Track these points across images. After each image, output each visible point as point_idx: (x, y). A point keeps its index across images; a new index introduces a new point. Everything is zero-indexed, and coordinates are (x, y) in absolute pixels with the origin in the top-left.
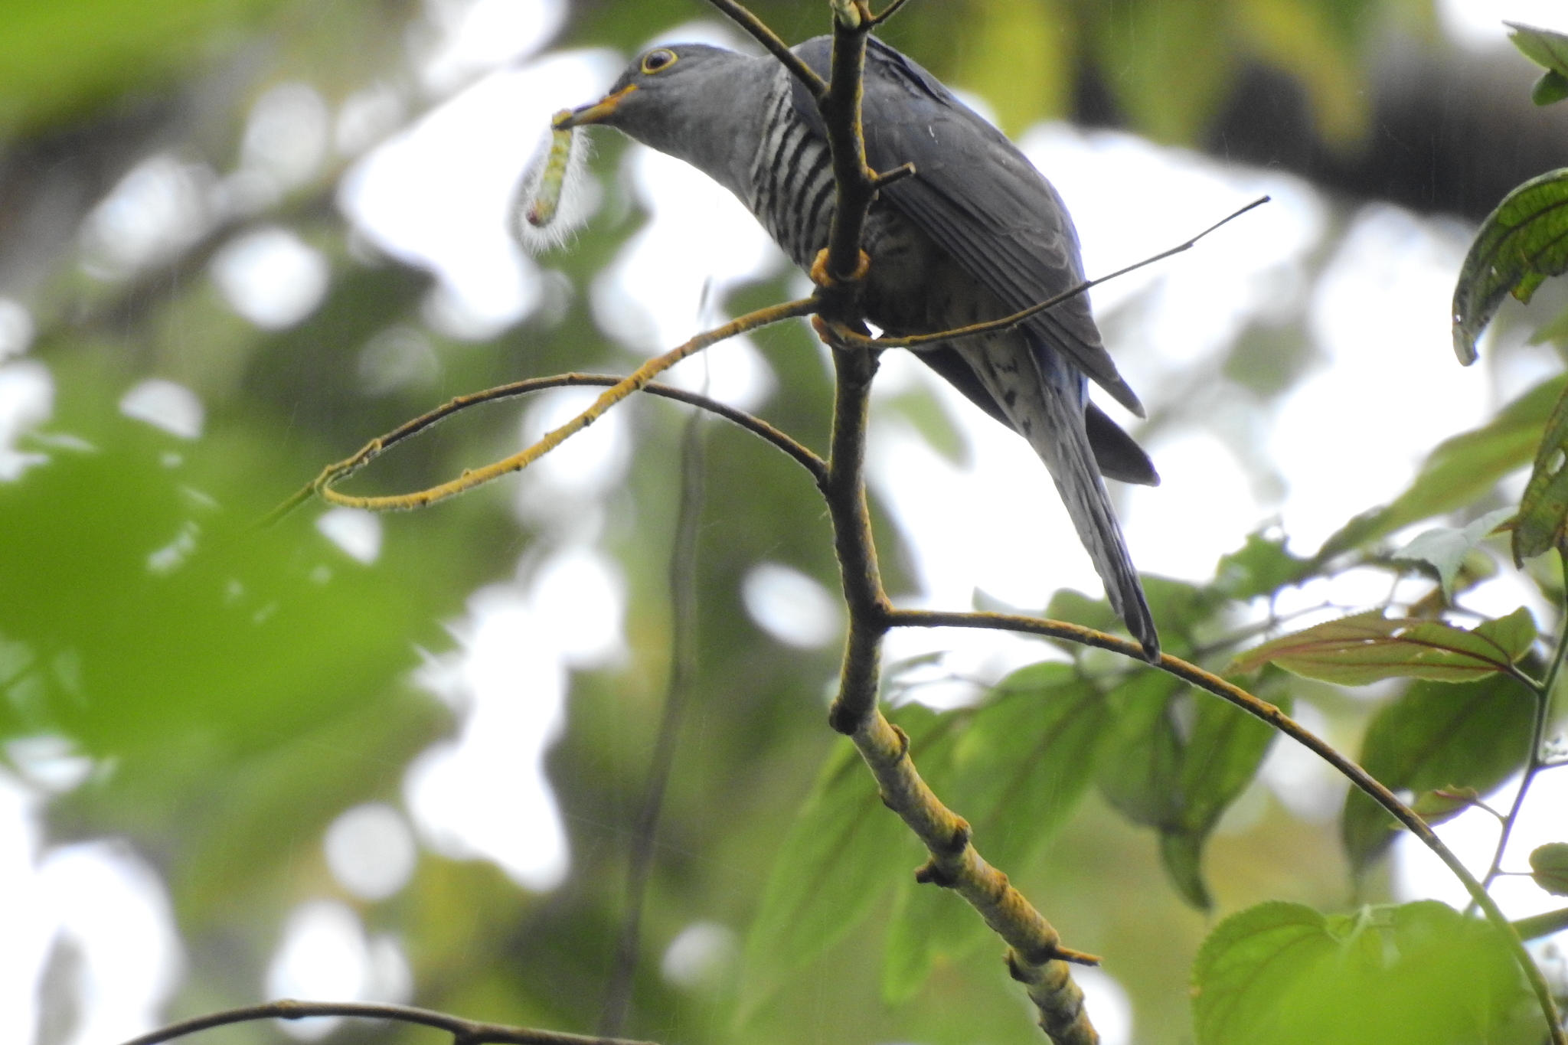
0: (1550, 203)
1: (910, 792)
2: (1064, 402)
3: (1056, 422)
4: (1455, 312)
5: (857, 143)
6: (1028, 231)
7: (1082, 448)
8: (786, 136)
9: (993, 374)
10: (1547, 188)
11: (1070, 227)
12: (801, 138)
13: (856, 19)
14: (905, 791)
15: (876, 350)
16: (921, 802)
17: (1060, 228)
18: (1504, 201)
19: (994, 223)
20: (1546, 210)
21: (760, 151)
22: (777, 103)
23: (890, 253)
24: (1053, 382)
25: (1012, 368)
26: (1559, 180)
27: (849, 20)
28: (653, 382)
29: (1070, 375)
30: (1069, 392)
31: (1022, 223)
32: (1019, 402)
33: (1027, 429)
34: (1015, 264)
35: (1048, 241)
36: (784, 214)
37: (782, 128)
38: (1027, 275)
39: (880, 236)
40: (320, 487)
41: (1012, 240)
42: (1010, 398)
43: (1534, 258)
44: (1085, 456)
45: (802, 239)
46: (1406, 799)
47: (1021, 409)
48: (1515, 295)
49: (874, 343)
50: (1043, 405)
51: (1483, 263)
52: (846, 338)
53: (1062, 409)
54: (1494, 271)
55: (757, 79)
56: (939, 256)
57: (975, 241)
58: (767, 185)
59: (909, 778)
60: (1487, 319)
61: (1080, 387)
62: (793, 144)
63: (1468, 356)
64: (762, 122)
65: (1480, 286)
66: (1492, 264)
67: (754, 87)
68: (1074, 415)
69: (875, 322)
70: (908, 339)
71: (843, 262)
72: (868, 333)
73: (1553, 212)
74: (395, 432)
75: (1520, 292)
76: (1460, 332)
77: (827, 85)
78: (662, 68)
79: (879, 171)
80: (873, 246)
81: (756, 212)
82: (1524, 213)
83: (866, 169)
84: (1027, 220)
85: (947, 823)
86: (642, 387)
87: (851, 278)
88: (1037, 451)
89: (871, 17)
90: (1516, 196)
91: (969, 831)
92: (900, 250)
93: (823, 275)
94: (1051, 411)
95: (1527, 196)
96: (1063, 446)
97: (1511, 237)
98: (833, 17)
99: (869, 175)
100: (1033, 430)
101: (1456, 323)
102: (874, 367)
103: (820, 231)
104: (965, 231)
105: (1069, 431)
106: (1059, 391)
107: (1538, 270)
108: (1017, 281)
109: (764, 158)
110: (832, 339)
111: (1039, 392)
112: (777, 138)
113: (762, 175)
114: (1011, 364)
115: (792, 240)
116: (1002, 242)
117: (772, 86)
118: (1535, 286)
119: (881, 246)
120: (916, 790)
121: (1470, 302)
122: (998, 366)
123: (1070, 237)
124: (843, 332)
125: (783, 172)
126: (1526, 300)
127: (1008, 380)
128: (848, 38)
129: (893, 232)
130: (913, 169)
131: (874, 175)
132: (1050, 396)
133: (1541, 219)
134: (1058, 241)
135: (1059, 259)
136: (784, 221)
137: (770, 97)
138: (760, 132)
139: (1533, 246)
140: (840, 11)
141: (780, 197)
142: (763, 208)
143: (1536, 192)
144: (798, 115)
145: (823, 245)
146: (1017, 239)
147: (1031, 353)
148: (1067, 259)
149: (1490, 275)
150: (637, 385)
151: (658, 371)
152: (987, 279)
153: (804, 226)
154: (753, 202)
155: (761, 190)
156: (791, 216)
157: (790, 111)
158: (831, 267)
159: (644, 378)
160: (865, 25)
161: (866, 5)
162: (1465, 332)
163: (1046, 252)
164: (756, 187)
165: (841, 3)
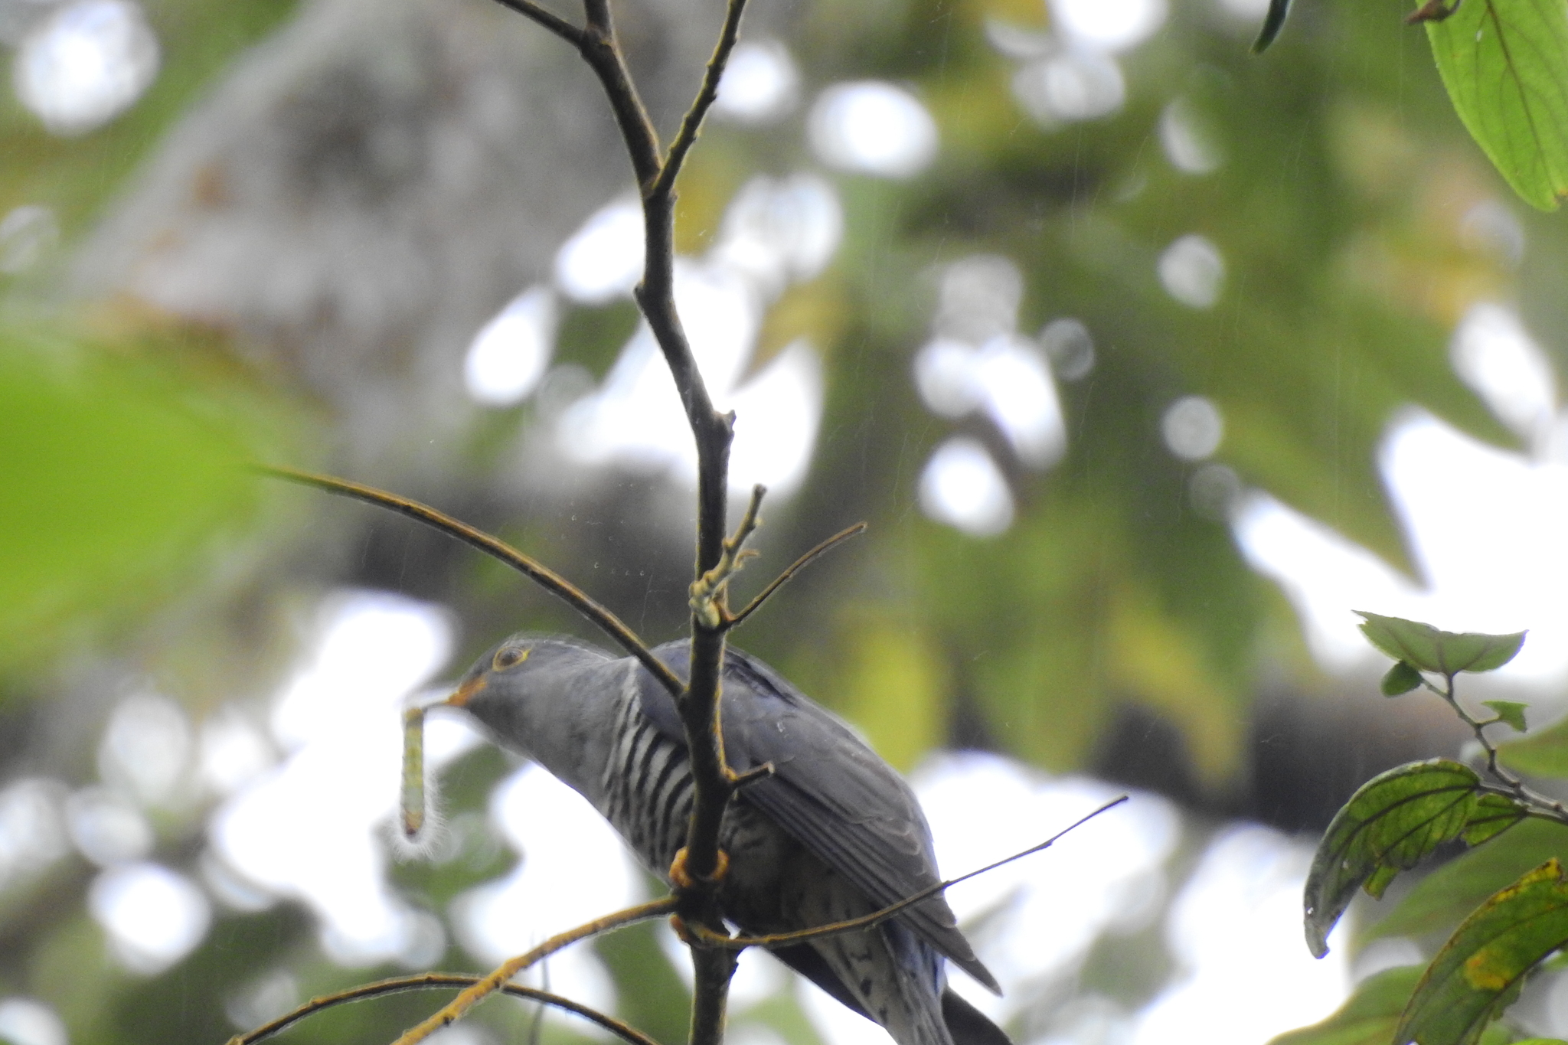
0: (1402, 797)
2: (918, 984)
3: (912, 1006)
4: (1306, 906)
5: (715, 743)
6: (880, 819)
7: (939, 1028)
8: (637, 738)
9: (848, 965)
10: (1398, 782)
11: (921, 818)
12: (652, 739)
13: (715, 620)
15: (735, 950)
17: (911, 816)
18: (1355, 795)
19: (846, 812)
20: (1398, 804)
21: (611, 761)
22: (624, 710)
23: (746, 846)
24: (908, 966)
25: (868, 957)
26: (1410, 774)
27: (708, 620)
28: (511, 983)
29: (925, 958)
30: (925, 976)
31: (874, 812)
32: (875, 989)
33: (883, 1017)
34: (868, 850)
35: (901, 828)
36: (638, 819)
37: (631, 732)
38: (879, 859)
39: (735, 831)
41: (865, 829)
42: (866, 987)
43: (1386, 853)
44: (941, 1036)
45: (658, 841)
47: (877, 998)
48: (1367, 888)
49: (733, 942)
50: (898, 991)
51: (1333, 859)
52: (705, 937)
53: (917, 992)
54: (1345, 865)
55: (606, 686)
56: (794, 849)
57: (828, 829)
58: (620, 790)
60: (1339, 914)
61: (935, 971)
62: (643, 747)
63: (1320, 950)
64: (611, 730)
65: (1331, 882)
66: (1344, 859)
67: (603, 693)
68: (928, 996)
69: (734, 920)
70: (767, 939)
71: (701, 862)
72: (728, 933)
73: (1405, 806)
74: (254, 1034)
75: (1373, 887)
76: (1311, 926)
77: (686, 685)
78: (512, 666)
79: (736, 769)
80: (730, 841)
81: (609, 818)
82: (1376, 807)
83: (724, 769)
84: (878, 809)
86: (501, 986)
87: (711, 878)
88: (894, 1038)
89: (730, 617)
90: (1366, 791)
92: (756, 843)
93: (682, 876)
94: (907, 997)
95: (1378, 789)
96: (920, 1029)
97: (1362, 832)
98: (692, 617)
99: (728, 776)
100: (889, 1016)
101: (1308, 917)
102: (733, 967)
103: (674, 832)
104: (817, 821)
105: (925, 1014)
106: (914, 975)
107: (1390, 864)
108: (871, 866)
109: (616, 765)
110: (689, 938)
111: (894, 978)
112: (627, 742)
113: (614, 782)
114: (866, 952)
115: (647, 842)
116: (856, 830)
117: (621, 693)
118: (1388, 882)
119: (737, 840)
121: (1322, 895)
122: (853, 955)
123: (921, 826)
124: (702, 932)
125: (636, 776)
126: (1380, 894)
127: (863, 969)
128: (707, 639)
129: (747, 825)
130: (771, 769)
132: (905, 979)
133: (1392, 814)
134: (910, 830)
135: (912, 845)
136: (638, 825)
137: (619, 704)
138: (609, 740)
139: (1385, 840)
140: (699, 611)
141: (634, 803)
142: (616, 816)
143: (1388, 785)
144: (649, 717)
145: (680, 845)
146: (869, 826)
147: (885, 938)
148: (919, 848)
149: (1341, 869)
150: (497, 984)
151: (517, 971)
152: (840, 866)
153: (659, 826)
154: (606, 806)
155: (614, 797)
156: (645, 820)
157: (639, 715)
158: (690, 866)
159: (503, 977)
160: (724, 625)
161: (725, 605)
162: (1316, 927)
163: (901, 839)
164: (609, 795)
165: (700, 600)
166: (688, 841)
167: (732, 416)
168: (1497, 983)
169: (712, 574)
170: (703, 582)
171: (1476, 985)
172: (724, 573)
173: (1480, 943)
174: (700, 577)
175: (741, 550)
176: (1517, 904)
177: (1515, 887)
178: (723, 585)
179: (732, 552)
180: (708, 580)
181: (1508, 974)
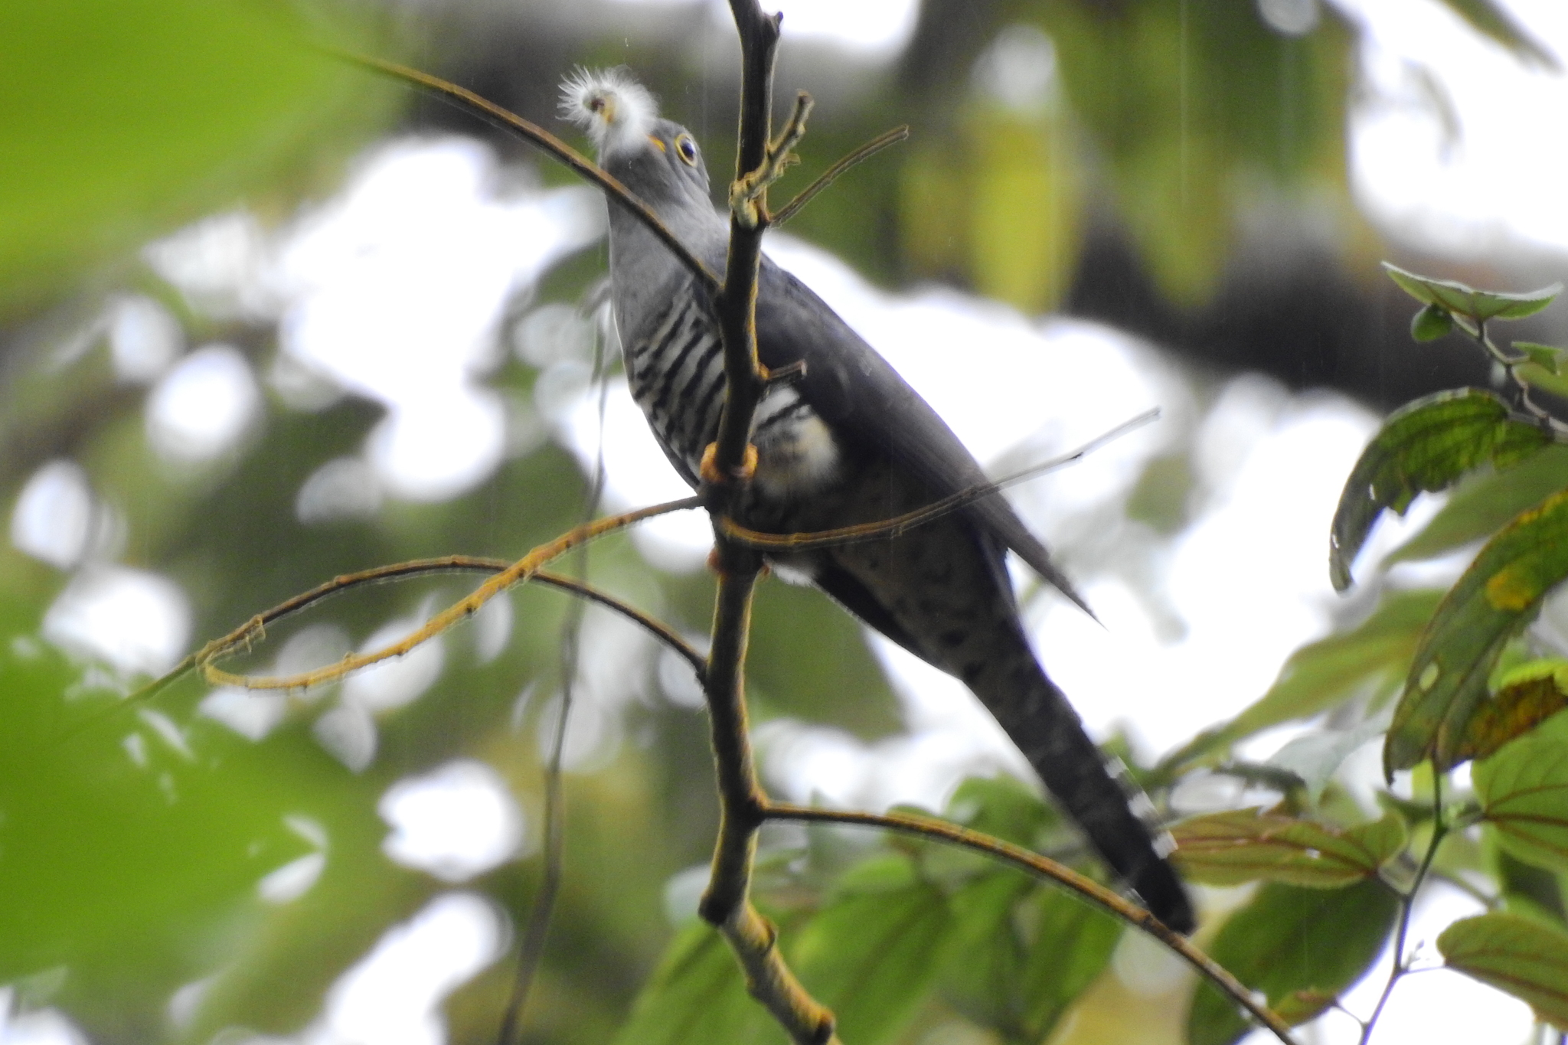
0: (1430, 427)
1: (776, 983)
4: (1332, 539)
5: (749, 340)
13: (754, 219)
14: (771, 983)
16: (785, 994)
20: (1426, 434)
27: (747, 221)
40: (201, 661)
43: (1412, 478)
46: (1259, 999)
51: (1360, 487)
54: (1372, 491)
59: (775, 972)
60: (1363, 541)
63: (1344, 581)
65: (1357, 510)
66: (1370, 485)
73: (1432, 435)
74: (276, 609)
75: (1397, 507)
76: (1336, 560)
77: (721, 282)
79: (770, 369)
82: (1404, 438)
83: (757, 366)
85: (811, 1015)
87: (738, 474)
89: (768, 216)
91: (833, 1023)
93: (713, 472)
95: (1407, 420)
97: (1389, 461)
99: (761, 373)
101: (1333, 550)
107: (1415, 486)
118: (1411, 502)
120: (781, 982)
128: (744, 238)
130: (803, 371)
131: (765, 374)
133: (1419, 442)
139: (1412, 466)
140: (738, 210)
143: (1417, 417)
149: (1368, 496)
158: (719, 460)
159: (529, 566)
160: (762, 224)
161: (764, 206)
162: (1340, 560)
165: (740, 202)
166: (719, 434)
167: (780, 16)
168: (1517, 603)
169: (753, 177)
170: (744, 183)
171: (1497, 605)
172: (766, 177)
173: (1501, 564)
174: (741, 177)
175: (783, 156)
176: (1540, 525)
177: (1540, 510)
178: (763, 189)
179: (772, 158)
180: (748, 184)
181: (1529, 593)
